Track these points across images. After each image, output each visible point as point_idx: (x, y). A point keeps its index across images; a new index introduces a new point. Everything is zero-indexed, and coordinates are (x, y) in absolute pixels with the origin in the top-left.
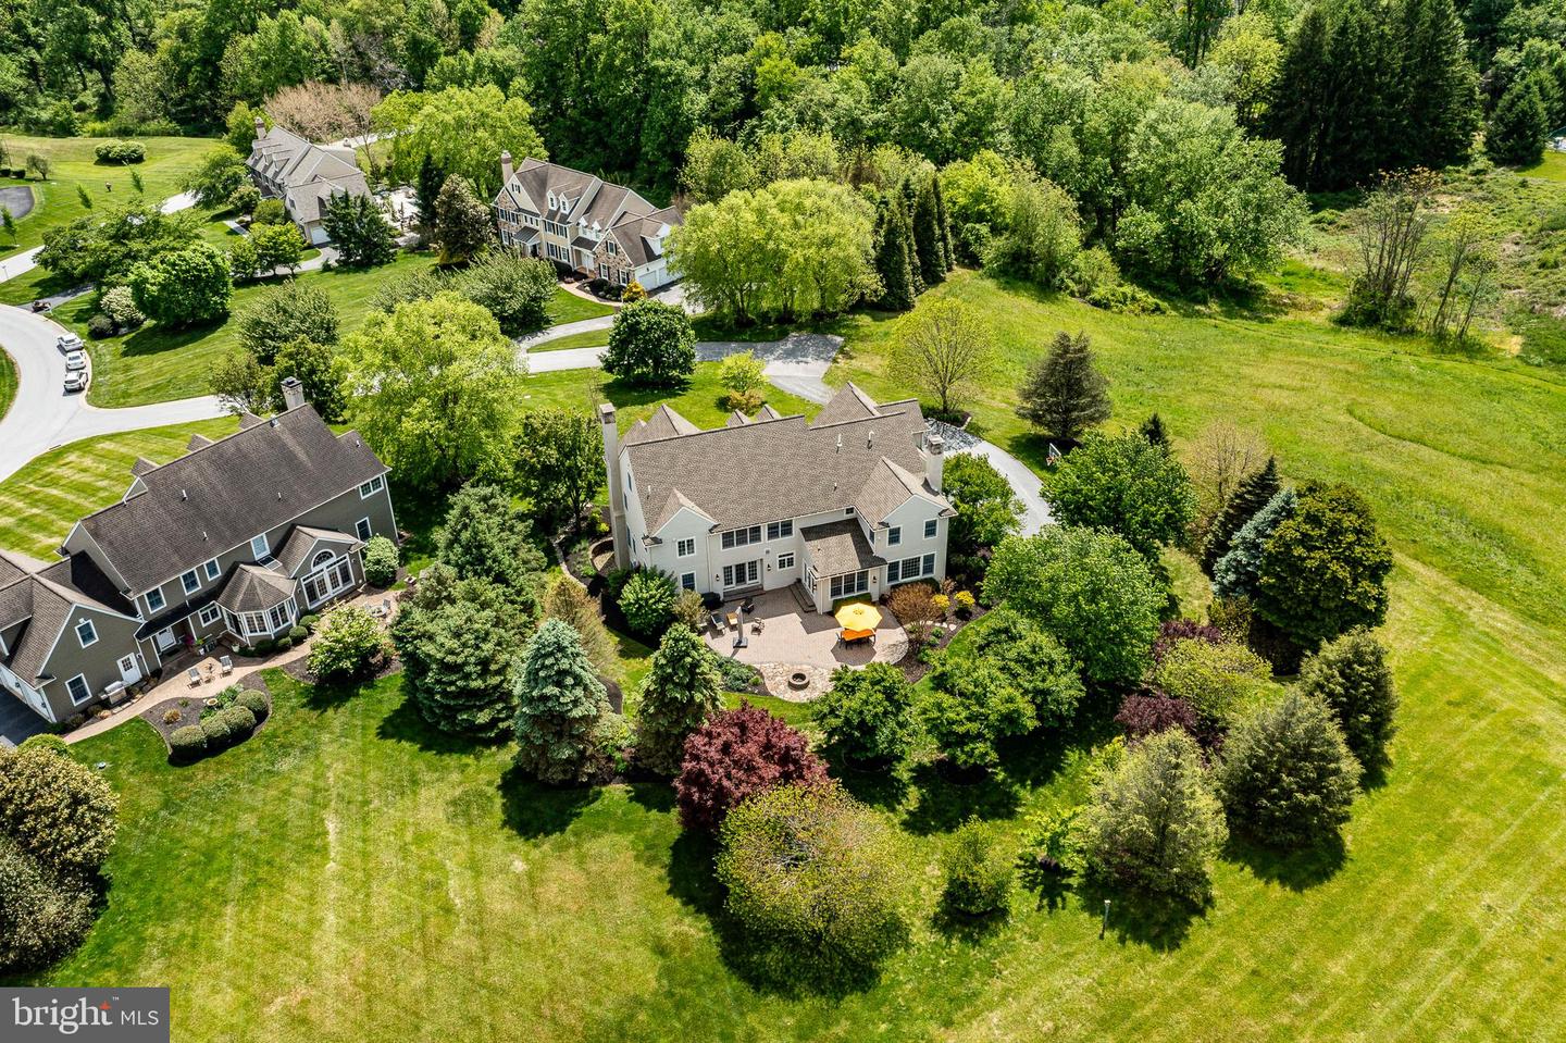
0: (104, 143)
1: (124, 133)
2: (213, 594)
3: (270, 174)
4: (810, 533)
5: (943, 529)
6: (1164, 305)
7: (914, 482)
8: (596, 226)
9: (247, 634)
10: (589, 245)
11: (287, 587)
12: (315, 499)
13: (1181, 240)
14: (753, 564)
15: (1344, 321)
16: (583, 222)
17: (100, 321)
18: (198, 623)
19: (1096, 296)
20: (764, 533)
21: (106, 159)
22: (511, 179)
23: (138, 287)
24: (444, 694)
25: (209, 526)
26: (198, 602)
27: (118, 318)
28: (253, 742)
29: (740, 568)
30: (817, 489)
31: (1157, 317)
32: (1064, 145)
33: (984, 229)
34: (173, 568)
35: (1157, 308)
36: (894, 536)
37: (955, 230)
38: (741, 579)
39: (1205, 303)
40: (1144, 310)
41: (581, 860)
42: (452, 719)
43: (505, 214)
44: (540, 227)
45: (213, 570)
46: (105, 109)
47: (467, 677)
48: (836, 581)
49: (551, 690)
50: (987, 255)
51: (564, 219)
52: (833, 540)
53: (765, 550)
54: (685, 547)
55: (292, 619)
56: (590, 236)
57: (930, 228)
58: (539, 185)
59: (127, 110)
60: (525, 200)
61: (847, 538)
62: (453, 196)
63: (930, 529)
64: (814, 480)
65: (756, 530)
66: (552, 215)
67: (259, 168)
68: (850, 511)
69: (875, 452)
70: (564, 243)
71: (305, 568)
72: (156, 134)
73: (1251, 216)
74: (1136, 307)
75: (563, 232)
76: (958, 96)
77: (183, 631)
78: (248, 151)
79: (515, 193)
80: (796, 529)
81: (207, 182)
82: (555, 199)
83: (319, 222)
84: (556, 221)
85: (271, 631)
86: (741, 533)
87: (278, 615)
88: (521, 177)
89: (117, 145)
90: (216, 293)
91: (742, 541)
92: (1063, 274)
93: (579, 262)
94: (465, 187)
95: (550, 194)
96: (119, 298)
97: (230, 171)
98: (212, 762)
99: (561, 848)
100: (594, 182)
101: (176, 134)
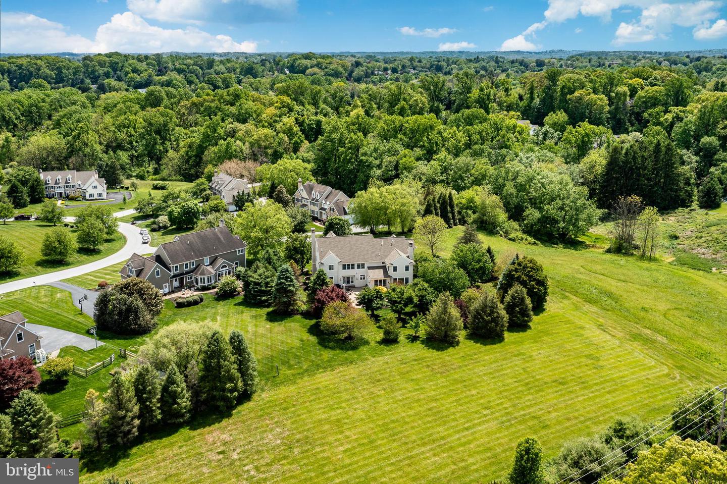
0: (155, 182)
1: (163, 179)
2: (192, 271)
3: (217, 188)
4: (369, 268)
5: (411, 269)
6: (538, 242)
7: (404, 256)
8: (328, 203)
9: (200, 284)
10: (324, 209)
11: (213, 272)
12: (224, 251)
13: (547, 220)
14: (352, 278)
15: (609, 251)
16: (324, 202)
17: (155, 226)
18: (186, 279)
19: (510, 237)
20: (356, 266)
21: (156, 188)
22: (301, 187)
23: (170, 214)
24: (254, 291)
25: (194, 252)
26: (188, 273)
27: (161, 225)
28: (199, 306)
29: (348, 278)
30: (373, 255)
31: (534, 247)
32: (510, 188)
33: (470, 212)
34: (183, 261)
35: (535, 243)
36: (395, 269)
37: (459, 213)
38: (348, 282)
39: (557, 244)
40: (529, 243)
41: (285, 326)
42: (255, 299)
43: (297, 200)
44: (309, 204)
45: (193, 265)
46: (156, 172)
47: (261, 287)
48: (376, 281)
49: (283, 281)
50: (470, 220)
51: (317, 201)
52: (377, 270)
53: (355, 273)
54: (331, 268)
55: (213, 282)
56: (326, 207)
57: (446, 208)
58: (310, 189)
59: (165, 173)
60: (305, 194)
61: (381, 270)
62: (280, 192)
63: (407, 268)
64: (373, 252)
65: (353, 265)
66: (313, 199)
67: (213, 186)
68: (383, 263)
69: (393, 247)
70: (316, 209)
71: (218, 269)
72: (175, 180)
73: (574, 213)
74: (526, 242)
75: (316, 205)
76: (473, 172)
77: (181, 281)
78: (210, 181)
79: (302, 193)
80: (366, 266)
81: (194, 190)
82: (315, 194)
83: (232, 204)
84: (314, 202)
85: (206, 284)
86: (349, 265)
87: (209, 280)
88: (304, 187)
89: (161, 183)
90: (196, 218)
91: (348, 268)
92: (498, 228)
93: (321, 216)
94: (284, 190)
95: (313, 192)
96: (163, 219)
97: (203, 187)
98: (187, 308)
99: (280, 324)
100: (329, 189)
101: (182, 181)
